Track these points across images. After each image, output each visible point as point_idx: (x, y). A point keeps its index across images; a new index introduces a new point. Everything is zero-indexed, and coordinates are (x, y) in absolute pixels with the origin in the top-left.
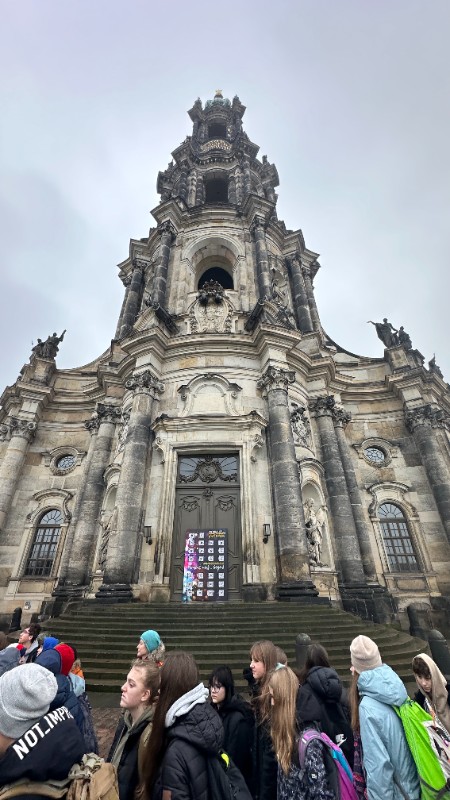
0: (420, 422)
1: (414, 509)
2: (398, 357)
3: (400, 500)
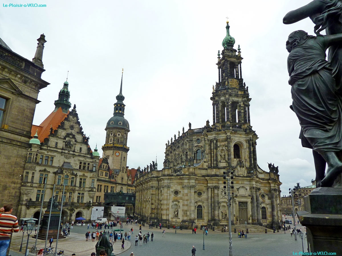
0: (273, 192)
1: (268, 208)
2: (272, 175)
3: (265, 206)
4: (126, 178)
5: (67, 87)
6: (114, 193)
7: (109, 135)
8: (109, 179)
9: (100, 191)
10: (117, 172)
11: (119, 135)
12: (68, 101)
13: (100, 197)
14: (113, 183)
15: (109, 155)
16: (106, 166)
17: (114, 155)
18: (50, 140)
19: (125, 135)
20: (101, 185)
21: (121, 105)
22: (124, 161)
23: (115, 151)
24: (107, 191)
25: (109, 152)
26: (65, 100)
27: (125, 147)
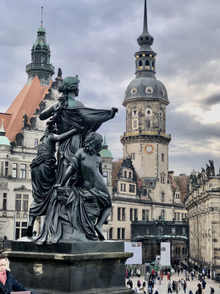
4: (169, 193)
5: (43, 37)
6: (148, 221)
7: (131, 114)
8: (138, 197)
9: (124, 220)
10: (152, 183)
11: (149, 112)
12: (48, 63)
13: (123, 230)
14: (146, 203)
15: (134, 152)
16: (130, 173)
17: (143, 151)
18: (25, 136)
19: (160, 111)
20: (124, 209)
21: (147, 55)
22: (163, 160)
23: (144, 144)
24: (136, 218)
25: (134, 147)
26: (42, 62)
27: (162, 134)
